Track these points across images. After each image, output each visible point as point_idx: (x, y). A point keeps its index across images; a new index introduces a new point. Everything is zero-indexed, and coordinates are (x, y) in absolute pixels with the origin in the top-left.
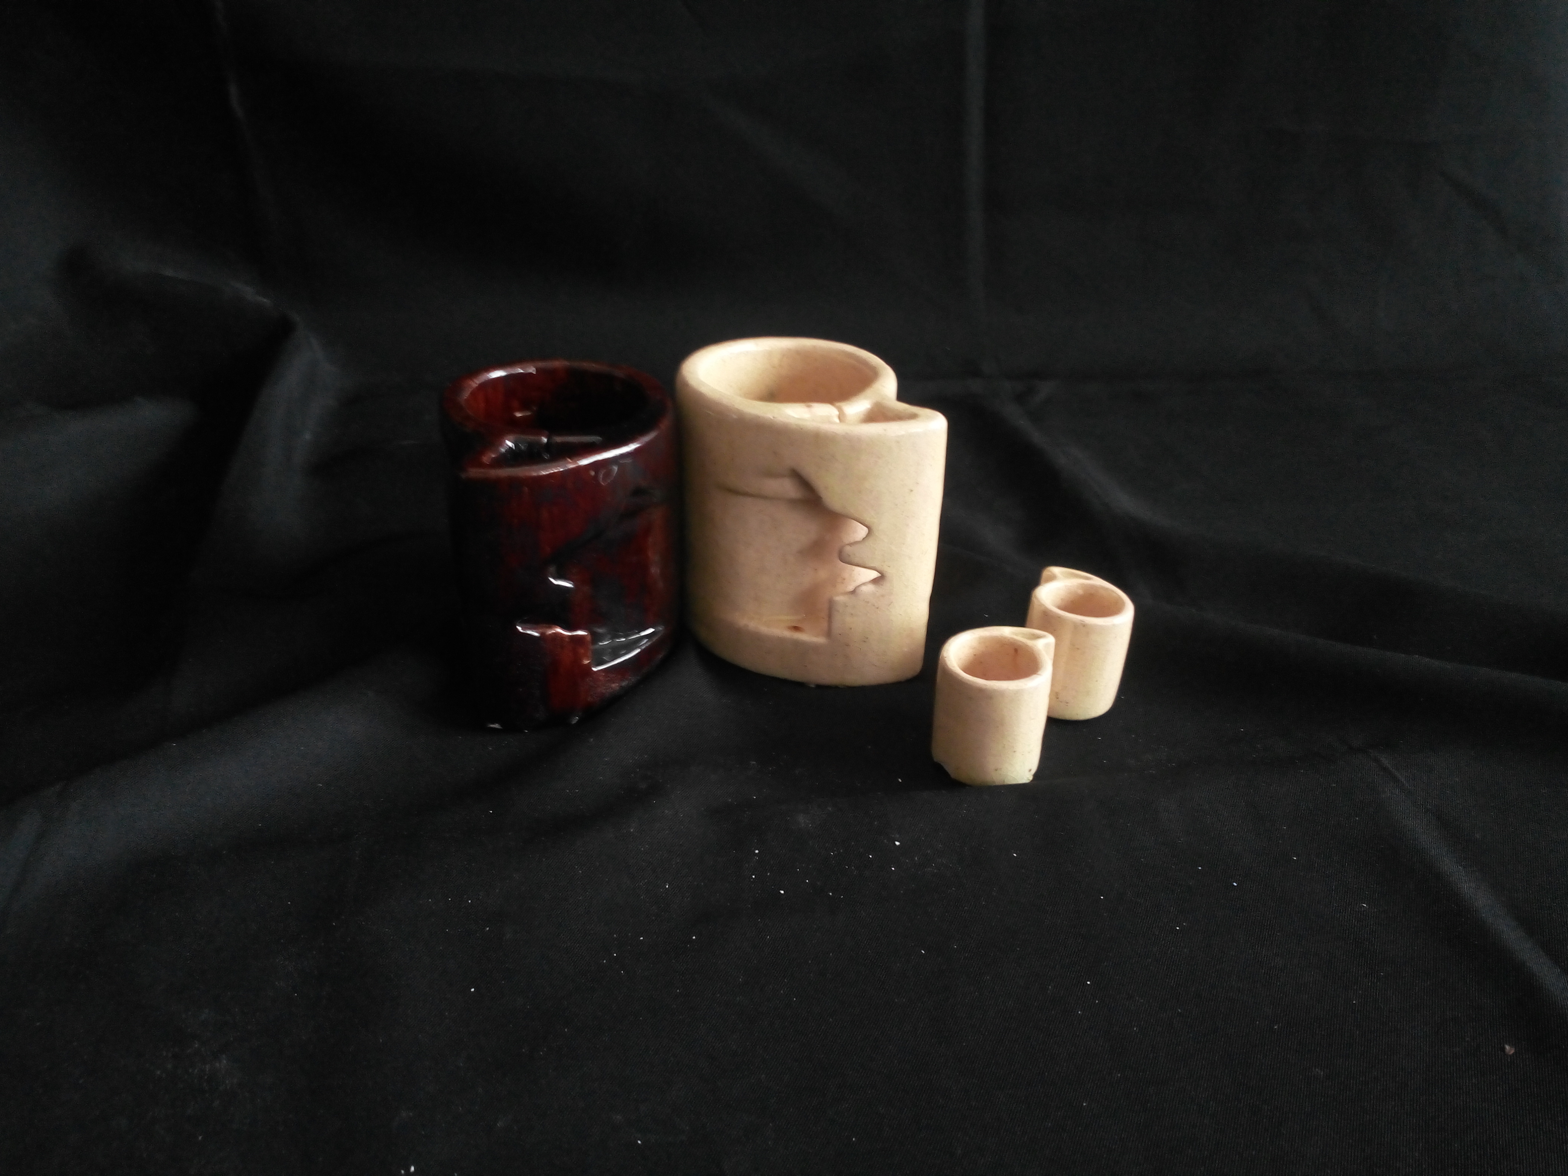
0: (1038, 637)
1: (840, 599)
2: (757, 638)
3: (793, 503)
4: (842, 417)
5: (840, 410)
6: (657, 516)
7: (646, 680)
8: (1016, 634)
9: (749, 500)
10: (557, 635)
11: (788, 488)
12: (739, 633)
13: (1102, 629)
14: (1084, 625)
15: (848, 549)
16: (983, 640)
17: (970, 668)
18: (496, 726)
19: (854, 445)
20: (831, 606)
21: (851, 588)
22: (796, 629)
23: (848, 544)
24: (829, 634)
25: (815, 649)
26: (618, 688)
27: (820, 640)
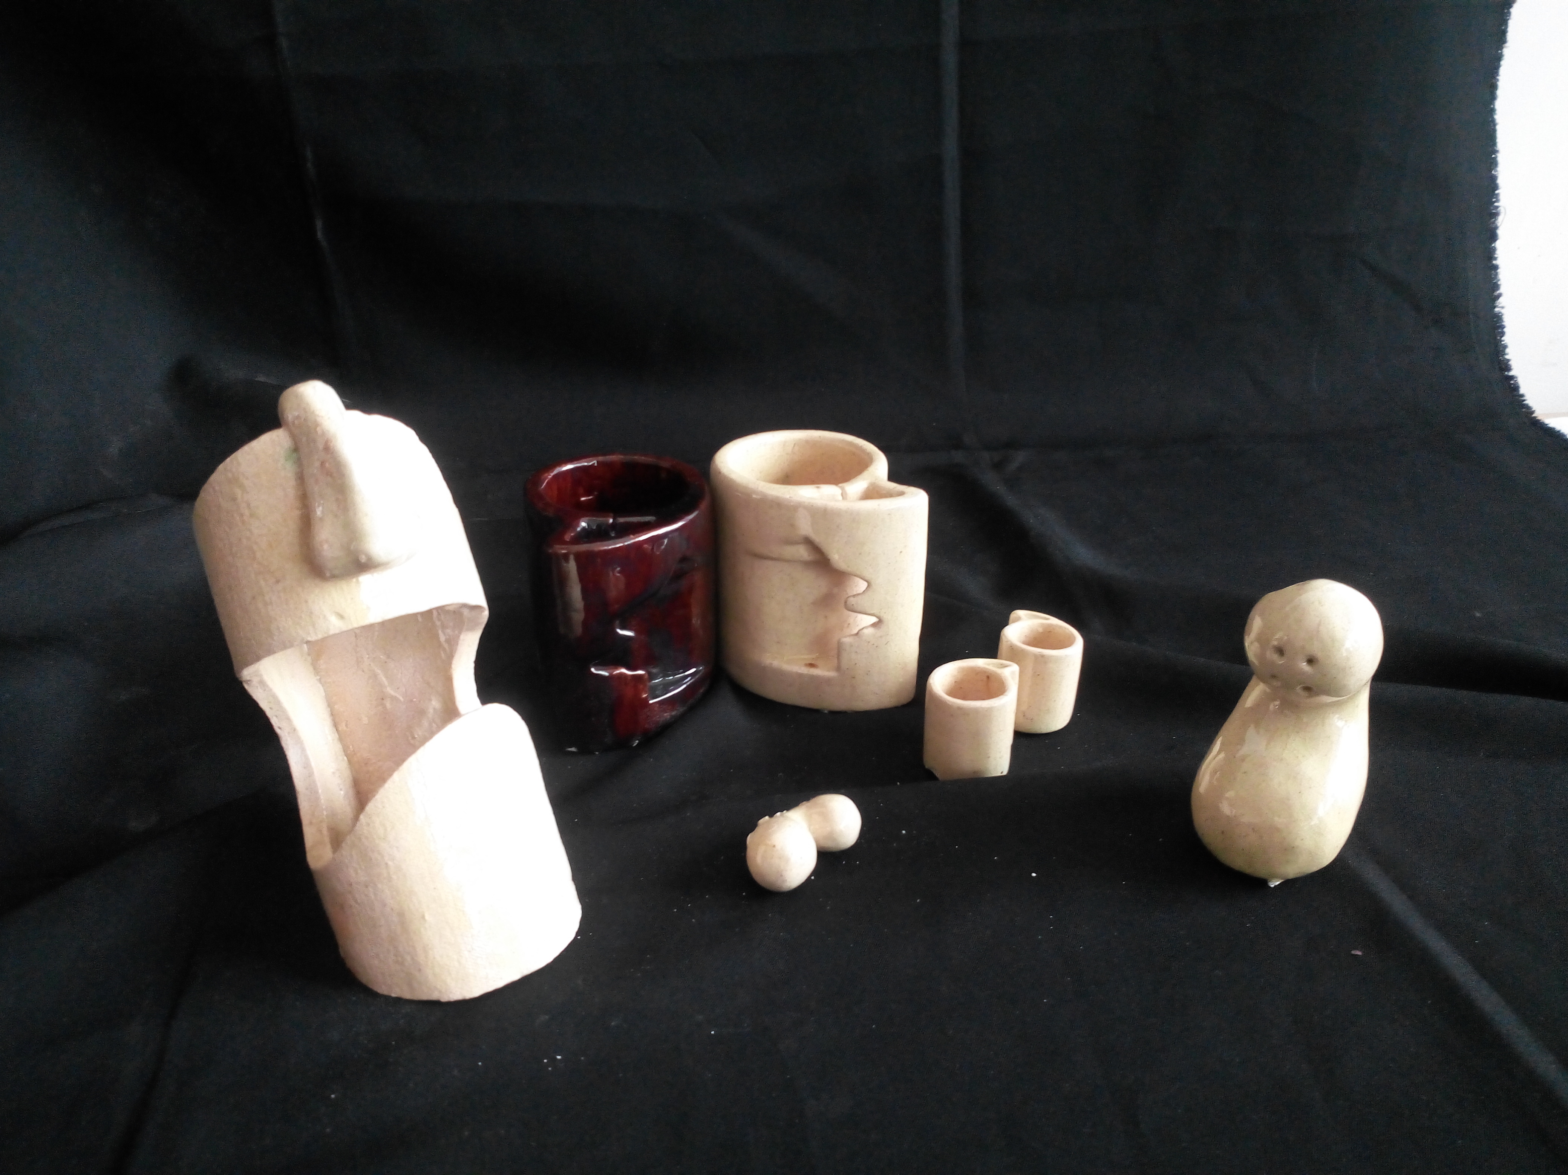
0: (1006, 666)
1: (847, 640)
2: (780, 674)
3: (807, 564)
4: (844, 495)
5: (843, 489)
6: (698, 578)
7: (692, 709)
8: (989, 664)
9: (770, 563)
10: (622, 674)
11: (803, 552)
12: (765, 670)
13: (1057, 660)
14: (1043, 656)
15: (852, 601)
16: (962, 670)
17: (953, 692)
18: (573, 749)
19: (855, 518)
20: (840, 647)
21: (855, 631)
22: (812, 665)
23: (852, 596)
24: (838, 669)
25: (828, 681)
26: (669, 717)
27: (832, 674)
